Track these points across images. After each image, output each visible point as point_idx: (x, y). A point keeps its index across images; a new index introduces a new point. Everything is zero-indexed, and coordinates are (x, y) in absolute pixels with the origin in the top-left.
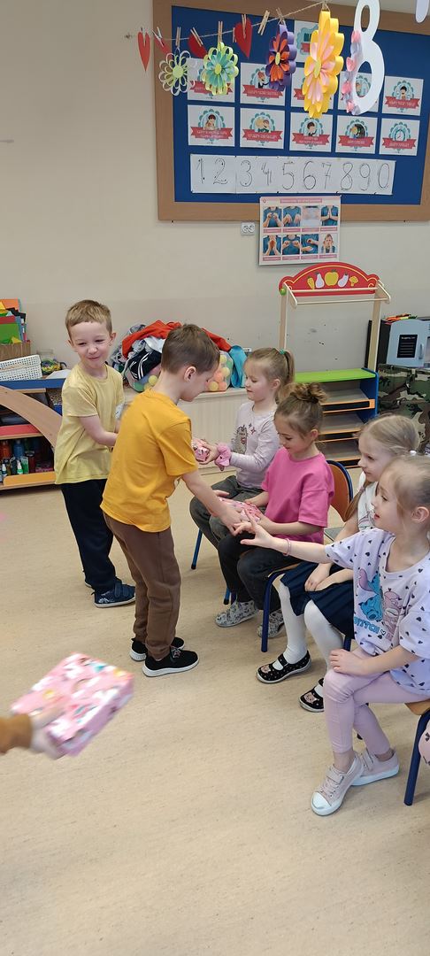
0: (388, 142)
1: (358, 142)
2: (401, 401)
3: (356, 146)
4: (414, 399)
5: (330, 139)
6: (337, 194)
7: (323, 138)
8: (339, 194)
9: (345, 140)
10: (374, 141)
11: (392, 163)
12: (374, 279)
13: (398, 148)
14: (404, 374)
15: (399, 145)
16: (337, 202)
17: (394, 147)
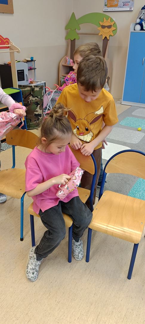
2: (30, 101)
4: (36, 99)
14: (29, 89)
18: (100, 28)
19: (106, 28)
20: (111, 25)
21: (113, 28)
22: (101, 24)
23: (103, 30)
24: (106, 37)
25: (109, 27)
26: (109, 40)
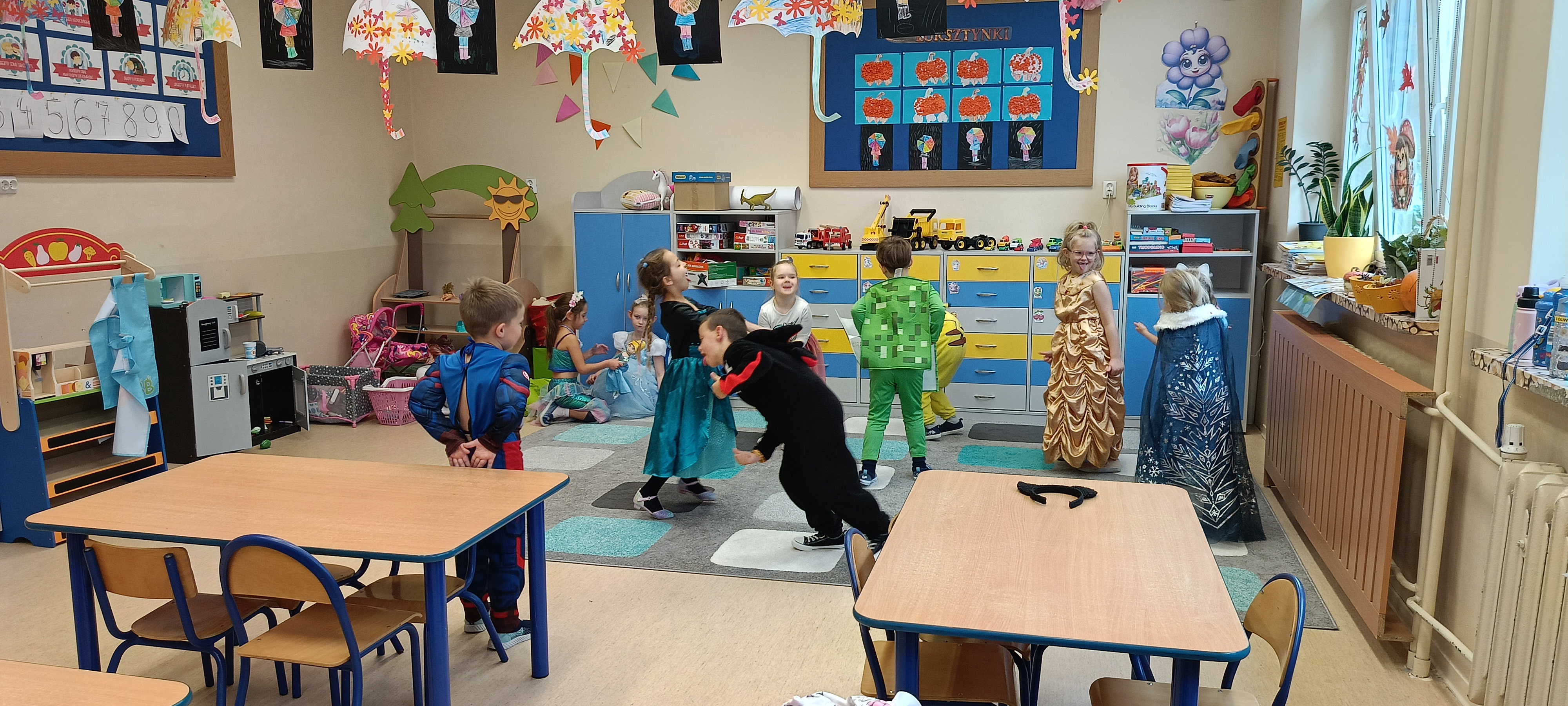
0: (172, 81)
1: (137, 79)
3: (135, 84)
5: (101, 73)
7: (92, 73)
9: (120, 76)
10: (155, 79)
11: (181, 107)
12: (115, 250)
13: (186, 90)
15: (184, 85)
17: (180, 88)
18: (491, 203)
19: (508, 201)
20: (522, 196)
21: (526, 203)
22: (493, 192)
23: (497, 206)
24: (509, 224)
25: (516, 200)
26: (518, 231)
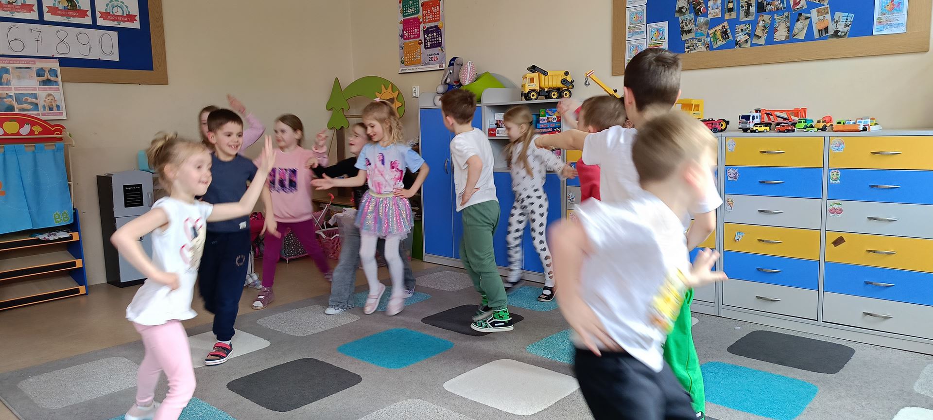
6: (53, 58)
8: (56, 58)
11: (115, 34)
13: (120, 21)
16: (55, 65)
17: (114, 20)
20: (395, 98)
